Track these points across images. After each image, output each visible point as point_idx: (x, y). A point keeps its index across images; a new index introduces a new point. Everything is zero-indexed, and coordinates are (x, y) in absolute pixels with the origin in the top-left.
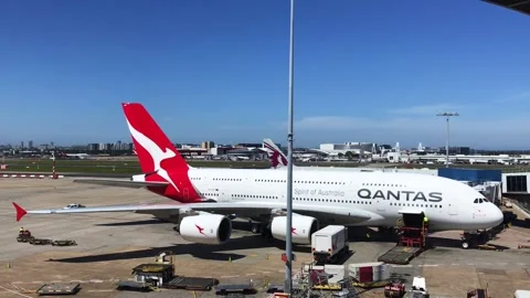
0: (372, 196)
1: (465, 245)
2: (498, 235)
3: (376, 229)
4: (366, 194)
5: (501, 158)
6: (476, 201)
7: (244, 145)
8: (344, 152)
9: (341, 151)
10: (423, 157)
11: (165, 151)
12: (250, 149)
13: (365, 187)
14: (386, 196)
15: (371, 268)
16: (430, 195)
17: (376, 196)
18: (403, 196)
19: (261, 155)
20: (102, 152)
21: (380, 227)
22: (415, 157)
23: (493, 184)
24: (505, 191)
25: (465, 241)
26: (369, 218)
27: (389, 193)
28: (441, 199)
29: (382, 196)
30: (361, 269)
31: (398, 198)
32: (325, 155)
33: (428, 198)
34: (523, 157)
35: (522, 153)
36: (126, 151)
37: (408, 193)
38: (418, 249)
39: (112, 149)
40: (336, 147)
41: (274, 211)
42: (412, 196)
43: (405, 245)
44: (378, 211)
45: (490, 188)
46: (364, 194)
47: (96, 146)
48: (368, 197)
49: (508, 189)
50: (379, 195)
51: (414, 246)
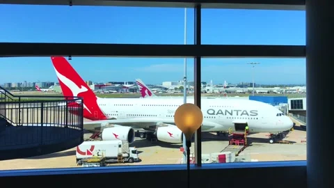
0: (216, 113)
1: (271, 141)
2: (287, 135)
3: (216, 134)
4: (212, 112)
5: (275, 90)
6: (278, 115)
7: (112, 83)
8: (178, 87)
9: (176, 86)
10: (228, 89)
11: (80, 88)
12: (117, 85)
13: (211, 108)
14: (224, 113)
15: (224, 155)
16: (251, 112)
17: (218, 113)
18: (234, 113)
19: (125, 89)
20: (14, 89)
21: (218, 132)
22: (222, 89)
23: (284, 105)
24: (290, 109)
25: (271, 139)
26: (213, 127)
27: (226, 111)
28: (257, 114)
29: (222, 113)
30: (219, 156)
31: (231, 114)
32: (166, 89)
33: (249, 113)
34: (288, 88)
35: (287, 86)
36: (31, 88)
37: (237, 111)
38: (242, 147)
39: (21, 86)
40: (173, 84)
41: (158, 124)
42: (240, 113)
43: (234, 144)
44: (219, 123)
45: (283, 107)
46: (211, 112)
47: (10, 84)
48: (213, 114)
49: (292, 108)
50: (220, 112)
51: (240, 144)
